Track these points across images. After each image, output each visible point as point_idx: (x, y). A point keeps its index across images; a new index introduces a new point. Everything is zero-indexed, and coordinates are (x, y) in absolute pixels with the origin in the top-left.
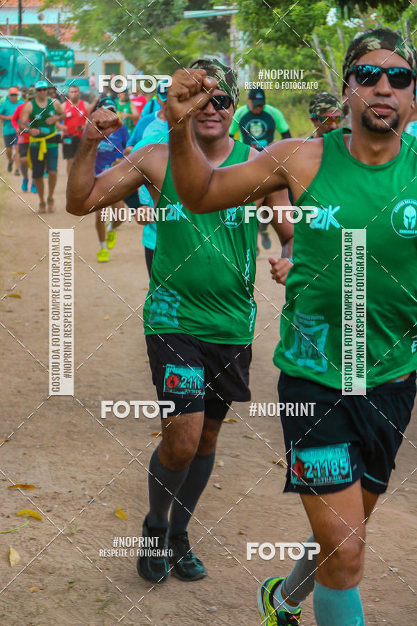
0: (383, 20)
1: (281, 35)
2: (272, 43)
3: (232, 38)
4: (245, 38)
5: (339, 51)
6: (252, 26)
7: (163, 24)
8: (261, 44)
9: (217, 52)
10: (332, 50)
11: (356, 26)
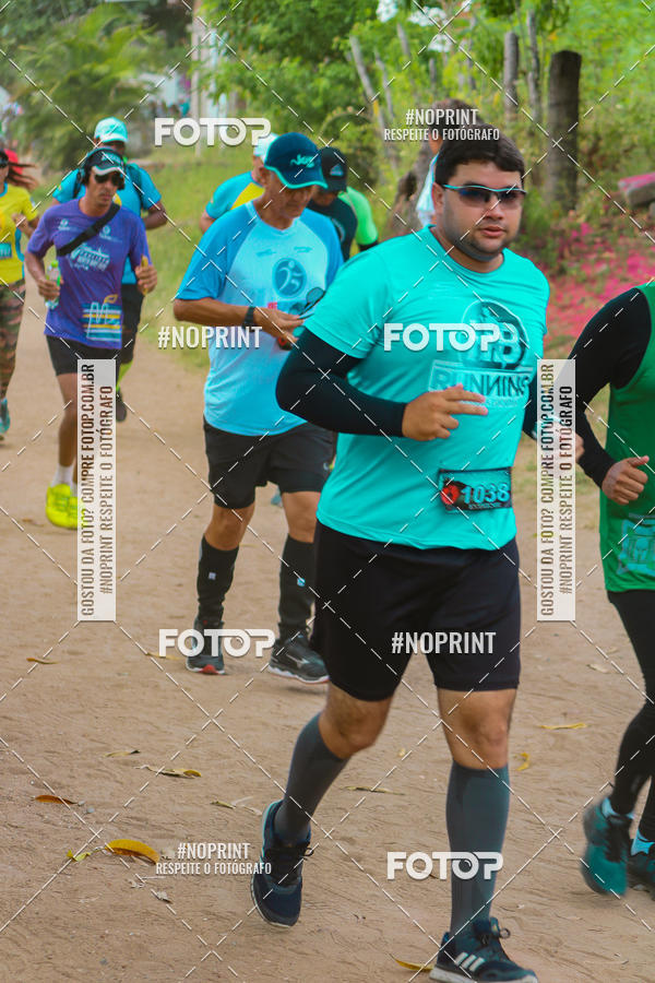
0: (484, 12)
1: (291, 39)
2: (272, 54)
3: (195, 42)
4: (220, 43)
5: (399, 70)
6: (235, 19)
7: (64, 11)
8: (251, 57)
9: (166, 68)
10: (385, 70)
11: (430, 23)
